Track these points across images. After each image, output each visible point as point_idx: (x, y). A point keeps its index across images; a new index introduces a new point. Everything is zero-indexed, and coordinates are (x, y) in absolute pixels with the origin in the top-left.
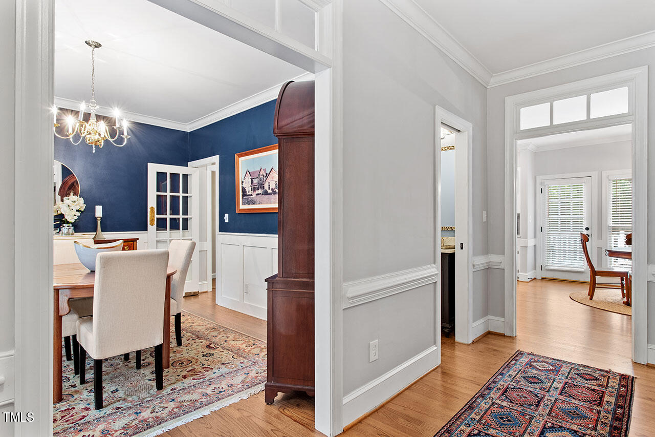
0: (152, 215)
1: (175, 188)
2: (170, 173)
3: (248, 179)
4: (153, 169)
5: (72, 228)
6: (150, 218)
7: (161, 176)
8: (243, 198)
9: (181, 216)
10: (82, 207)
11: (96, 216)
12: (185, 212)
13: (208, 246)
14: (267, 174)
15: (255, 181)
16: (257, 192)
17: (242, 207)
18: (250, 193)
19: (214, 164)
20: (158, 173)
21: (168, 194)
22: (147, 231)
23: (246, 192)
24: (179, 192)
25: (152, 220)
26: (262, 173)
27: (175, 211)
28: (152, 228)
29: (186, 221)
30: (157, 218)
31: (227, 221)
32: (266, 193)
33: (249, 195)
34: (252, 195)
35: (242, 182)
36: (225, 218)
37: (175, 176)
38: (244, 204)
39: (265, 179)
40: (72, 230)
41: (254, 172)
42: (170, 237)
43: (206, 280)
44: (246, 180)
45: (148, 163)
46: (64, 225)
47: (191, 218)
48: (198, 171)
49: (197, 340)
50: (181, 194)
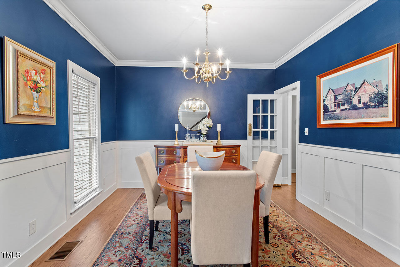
0: (250, 129)
1: (265, 111)
2: (262, 100)
3: (331, 96)
4: (251, 98)
5: (206, 137)
6: (249, 131)
7: (256, 102)
8: (324, 114)
9: (269, 130)
10: (211, 125)
11: (218, 130)
12: (272, 127)
13: (289, 151)
14: (356, 89)
15: (340, 98)
16: (342, 108)
17: (323, 122)
18: (333, 109)
19: (295, 88)
20: (254, 100)
21: (261, 114)
22: (247, 139)
23: (328, 109)
24: (268, 113)
25: (250, 133)
26: (350, 87)
27: (265, 126)
28: (250, 138)
29: (272, 133)
30: (253, 131)
31: (307, 134)
32: (355, 108)
33: (332, 111)
34: (335, 111)
35: (324, 100)
36: (305, 132)
37: (265, 102)
38: (325, 119)
39: (353, 93)
40: (205, 138)
41: (338, 89)
42: (262, 144)
43: (287, 176)
44: (329, 98)
45: (248, 95)
46: (202, 136)
47: (276, 131)
48: (281, 96)
49: (282, 240)
50: (269, 114)
